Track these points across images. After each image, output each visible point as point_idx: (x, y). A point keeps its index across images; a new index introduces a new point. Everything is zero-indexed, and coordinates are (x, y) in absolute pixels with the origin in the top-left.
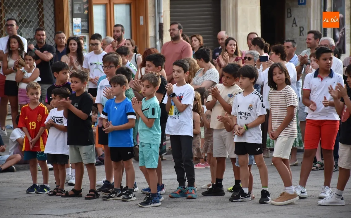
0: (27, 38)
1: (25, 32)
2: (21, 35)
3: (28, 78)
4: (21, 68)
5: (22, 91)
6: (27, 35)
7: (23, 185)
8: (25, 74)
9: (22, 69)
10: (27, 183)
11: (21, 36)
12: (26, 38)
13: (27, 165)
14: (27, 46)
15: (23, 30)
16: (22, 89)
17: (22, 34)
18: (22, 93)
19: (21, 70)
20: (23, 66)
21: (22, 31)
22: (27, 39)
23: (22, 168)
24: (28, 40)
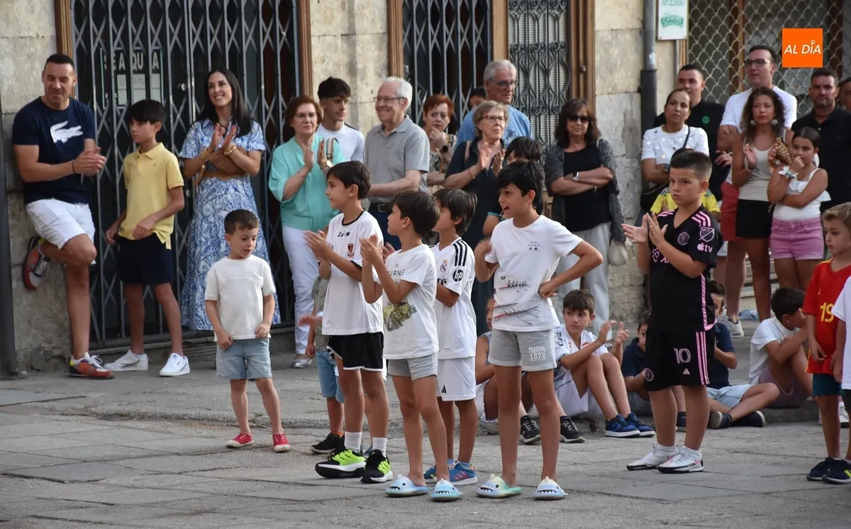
0: (798, 93)
1: (794, 79)
2: (782, 87)
3: (797, 194)
4: (782, 170)
5: (780, 225)
6: (797, 87)
7: (784, 460)
8: (790, 185)
9: (785, 170)
10: (794, 456)
11: (783, 89)
12: (794, 94)
13: (792, 412)
14: (797, 114)
15: (788, 74)
16: (781, 222)
17: (786, 85)
18: (782, 231)
19: (781, 173)
20: (784, 162)
21: (784, 77)
22: (797, 97)
23: (780, 417)
24: (799, 98)
